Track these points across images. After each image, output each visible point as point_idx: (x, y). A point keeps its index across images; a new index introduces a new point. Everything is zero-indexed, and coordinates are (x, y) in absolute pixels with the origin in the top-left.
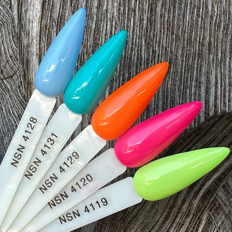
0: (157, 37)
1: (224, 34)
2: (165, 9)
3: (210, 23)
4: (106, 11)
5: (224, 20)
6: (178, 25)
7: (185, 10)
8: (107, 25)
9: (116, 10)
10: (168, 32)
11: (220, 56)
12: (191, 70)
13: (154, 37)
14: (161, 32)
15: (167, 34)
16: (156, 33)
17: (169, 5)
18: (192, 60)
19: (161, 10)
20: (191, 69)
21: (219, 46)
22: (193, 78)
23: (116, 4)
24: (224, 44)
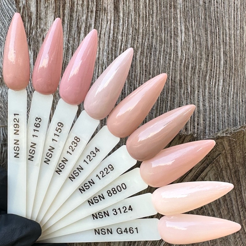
0: (138, 77)
1: (192, 73)
2: (143, 56)
3: (180, 65)
4: (98, 58)
5: (192, 62)
6: (153, 67)
7: (159, 56)
8: (99, 69)
9: (106, 57)
10: (146, 73)
11: (190, 90)
12: (166, 102)
13: (135, 77)
14: (141, 73)
15: (145, 74)
16: (136, 74)
17: (147, 53)
18: (167, 93)
19: (140, 57)
20: (166, 100)
21: (188, 83)
22: (167, 108)
23: (105, 54)
24: (193, 81)
